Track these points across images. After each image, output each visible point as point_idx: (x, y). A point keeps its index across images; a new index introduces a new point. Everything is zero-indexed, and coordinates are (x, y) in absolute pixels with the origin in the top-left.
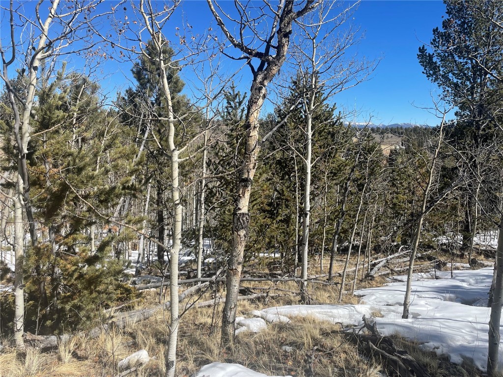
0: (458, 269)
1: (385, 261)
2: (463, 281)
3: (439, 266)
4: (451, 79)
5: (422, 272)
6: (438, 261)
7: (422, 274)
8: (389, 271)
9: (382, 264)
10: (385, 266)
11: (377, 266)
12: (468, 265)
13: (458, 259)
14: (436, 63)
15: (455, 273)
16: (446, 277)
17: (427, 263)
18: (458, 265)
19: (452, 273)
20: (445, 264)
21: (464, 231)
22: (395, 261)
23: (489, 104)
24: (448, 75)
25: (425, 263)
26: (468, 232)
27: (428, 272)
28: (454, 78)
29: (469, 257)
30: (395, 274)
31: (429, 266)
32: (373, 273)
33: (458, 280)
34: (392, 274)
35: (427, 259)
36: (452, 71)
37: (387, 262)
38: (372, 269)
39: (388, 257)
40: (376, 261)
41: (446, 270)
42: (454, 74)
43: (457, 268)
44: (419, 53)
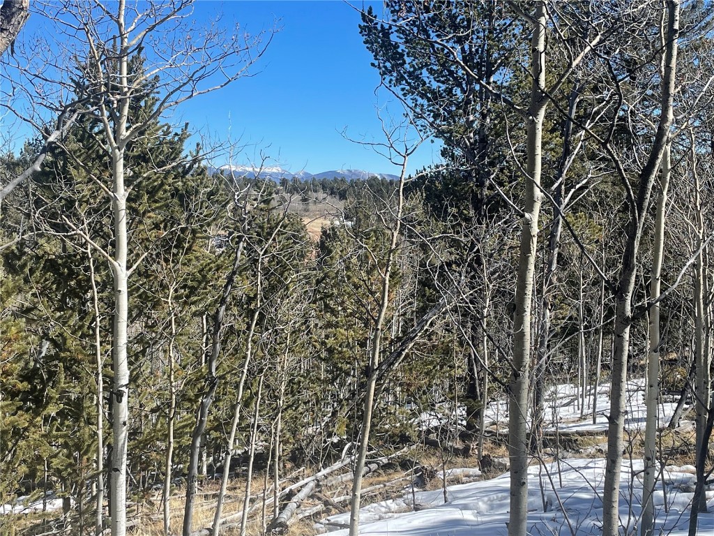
0: (459, 483)
1: (312, 484)
2: (465, 507)
3: (424, 479)
4: (427, 81)
5: (388, 498)
6: (420, 470)
7: (389, 502)
8: (320, 507)
9: (306, 491)
10: (312, 497)
11: (295, 499)
12: (477, 471)
13: (460, 460)
14: (396, 46)
15: (451, 493)
16: (435, 503)
17: (399, 477)
18: (458, 471)
19: (445, 492)
20: (432, 475)
21: (468, 397)
22: (333, 481)
23: (498, 135)
24: (421, 74)
25: (397, 476)
26: (474, 400)
27: (401, 496)
28: (433, 80)
29: (479, 451)
30: (334, 511)
31: (404, 483)
32: (284, 516)
33: (456, 506)
34: (328, 512)
35: (399, 468)
36: (427, 65)
37: (318, 486)
38: (283, 508)
39: (320, 474)
40: (294, 487)
41: (436, 487)
42: (431, 71)
43: (457, 481)
44: (363, 24)
